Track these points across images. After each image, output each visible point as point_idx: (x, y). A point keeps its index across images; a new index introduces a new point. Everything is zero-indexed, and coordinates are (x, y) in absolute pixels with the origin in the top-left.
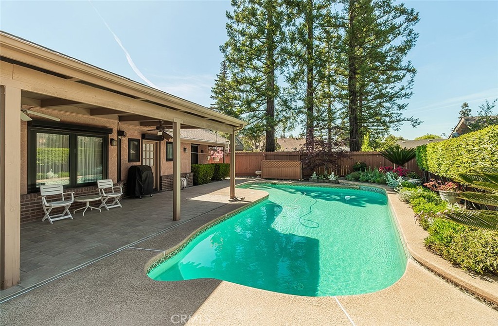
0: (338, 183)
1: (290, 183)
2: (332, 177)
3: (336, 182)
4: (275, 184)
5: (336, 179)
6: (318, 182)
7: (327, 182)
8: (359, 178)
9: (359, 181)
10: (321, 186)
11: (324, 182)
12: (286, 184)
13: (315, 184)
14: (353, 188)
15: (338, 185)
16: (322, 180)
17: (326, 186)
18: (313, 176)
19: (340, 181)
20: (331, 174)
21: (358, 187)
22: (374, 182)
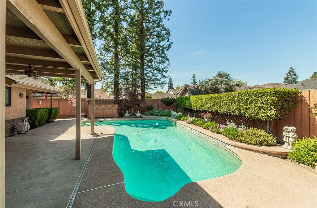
0: (142, 117)
1: (113, 120)
2: (138, 114)
3: (141, 117)
4: (102, 121)
5: (140, 115)
6: (130, 117)
7: (135, 118)
8: (153, 114)
9: (153, 116)
10: (134, 120)
11: (133, 117)
12: (111, 120)
13: (129, 119)
14: (151, 120)
15: (142, 119)
16: (132, 116)
17: (137, 120)
18: (127, 114)
19: (143, 116)
20: (137, 112)
21: (154, 118)
22: (161, 116)
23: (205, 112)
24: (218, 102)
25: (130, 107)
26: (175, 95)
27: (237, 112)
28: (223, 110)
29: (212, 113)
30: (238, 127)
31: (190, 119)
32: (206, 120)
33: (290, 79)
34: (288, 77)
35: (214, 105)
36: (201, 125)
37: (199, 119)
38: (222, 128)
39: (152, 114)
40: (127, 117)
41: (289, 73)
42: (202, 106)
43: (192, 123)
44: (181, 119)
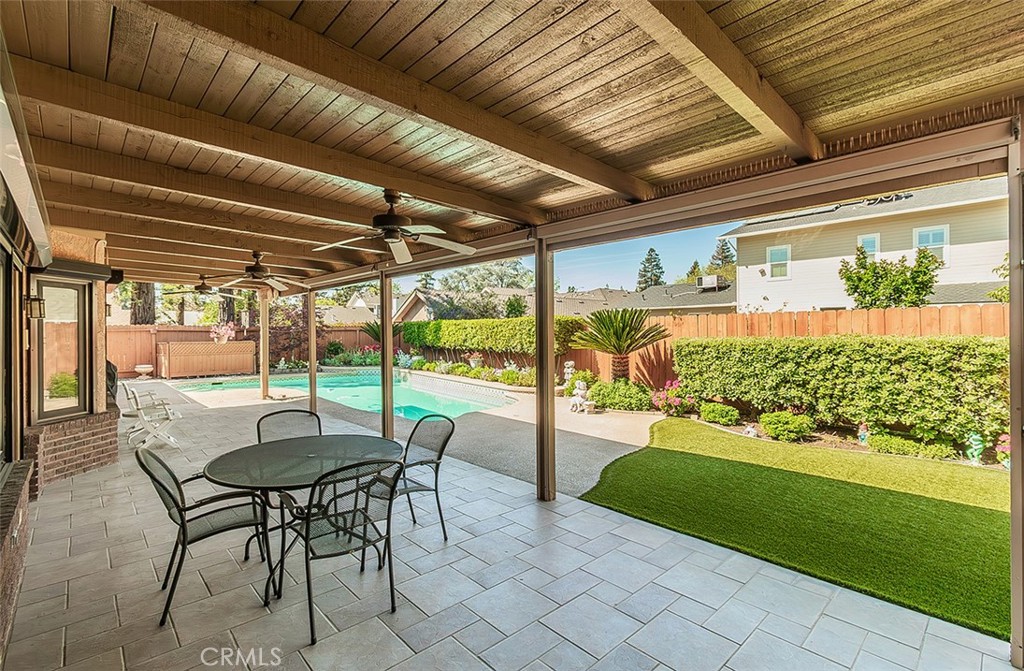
6: (291, 372)
18: (281, 365)
22: (371, 365)
23: (471, 351)
24: (493, 333)
25: (290, 348)
26: (372, 310)
27: (519, 347)
28: (500, 347)
29: (483, 352)
30: (520, 370)
31: (443, 365)
32: (473, 365)
33: (649, 275)
34: (645, 271)
35: (487, 339)
36: (464, 374)
37: (460, 364)
38: (499, 372)
39: (348, 363)
40: (282, 372)
41: (648, 260)
42: (465, 341)
43: (448, 373)
44: (424, 367)
